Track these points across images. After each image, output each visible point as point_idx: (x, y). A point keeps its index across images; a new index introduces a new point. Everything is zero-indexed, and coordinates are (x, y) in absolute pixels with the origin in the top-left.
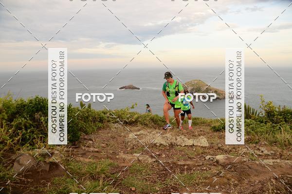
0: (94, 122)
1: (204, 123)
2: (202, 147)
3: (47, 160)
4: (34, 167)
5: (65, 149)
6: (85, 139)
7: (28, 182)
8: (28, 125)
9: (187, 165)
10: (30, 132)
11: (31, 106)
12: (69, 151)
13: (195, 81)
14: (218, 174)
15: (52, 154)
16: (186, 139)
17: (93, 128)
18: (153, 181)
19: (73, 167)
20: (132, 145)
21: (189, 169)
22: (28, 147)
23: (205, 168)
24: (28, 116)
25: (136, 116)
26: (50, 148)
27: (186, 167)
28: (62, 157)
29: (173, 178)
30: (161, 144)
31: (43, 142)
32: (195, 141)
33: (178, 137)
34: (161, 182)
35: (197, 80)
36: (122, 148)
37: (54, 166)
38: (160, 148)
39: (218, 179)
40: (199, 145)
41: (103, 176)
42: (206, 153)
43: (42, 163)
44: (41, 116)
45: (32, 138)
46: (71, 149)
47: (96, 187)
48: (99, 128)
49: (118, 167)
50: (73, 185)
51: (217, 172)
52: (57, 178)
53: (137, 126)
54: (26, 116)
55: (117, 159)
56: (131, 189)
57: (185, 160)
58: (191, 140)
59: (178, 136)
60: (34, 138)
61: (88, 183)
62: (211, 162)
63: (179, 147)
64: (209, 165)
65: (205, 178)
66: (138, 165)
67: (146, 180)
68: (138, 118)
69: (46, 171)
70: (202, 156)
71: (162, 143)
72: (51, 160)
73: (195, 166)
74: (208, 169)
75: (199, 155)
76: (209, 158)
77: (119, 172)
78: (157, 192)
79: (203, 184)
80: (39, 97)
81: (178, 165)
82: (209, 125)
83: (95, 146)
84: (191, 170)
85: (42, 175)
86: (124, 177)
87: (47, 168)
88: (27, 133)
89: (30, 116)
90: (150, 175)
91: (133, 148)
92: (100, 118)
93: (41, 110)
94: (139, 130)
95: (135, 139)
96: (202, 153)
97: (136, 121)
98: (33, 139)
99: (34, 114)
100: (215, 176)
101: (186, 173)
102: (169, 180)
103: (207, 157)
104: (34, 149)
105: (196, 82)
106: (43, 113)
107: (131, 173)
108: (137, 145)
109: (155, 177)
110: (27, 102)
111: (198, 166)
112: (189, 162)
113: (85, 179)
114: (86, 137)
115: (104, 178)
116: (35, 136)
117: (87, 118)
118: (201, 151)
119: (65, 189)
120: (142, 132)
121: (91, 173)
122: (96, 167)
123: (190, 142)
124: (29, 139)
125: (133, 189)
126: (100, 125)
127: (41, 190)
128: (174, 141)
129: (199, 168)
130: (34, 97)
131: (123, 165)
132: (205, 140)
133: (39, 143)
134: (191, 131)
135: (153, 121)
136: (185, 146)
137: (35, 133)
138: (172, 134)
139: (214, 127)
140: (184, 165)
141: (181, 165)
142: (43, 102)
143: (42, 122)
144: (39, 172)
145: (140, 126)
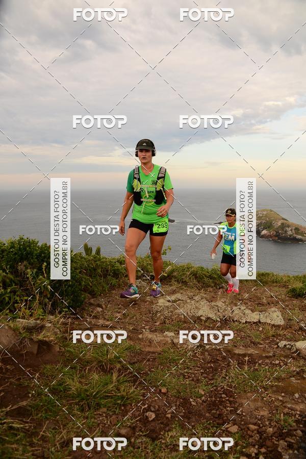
0: (105, 276)
1: (276, 282)
2: (273, 325)
3: (35, 337)
4: (17, 347)
5: (62, 320)
6: (91, 304)
7: (7, 370)
8: (8, 280)
9: (250, 355)
10: (10, 292)
11: (12, 252)
12: (66, 324)
13: (264, 211)
14: (298, 373)
15: (42, 327)
16: (248, 312)
17: (103, 287)
18: (195, 379)
19: (72, 350)
20: (162, 317)
21: (252, 362)
22: (7, 314)
23: (277, 362)
24: (8, 267)
25: (168, 268)
26: (39, 319)
27: (247, 358)
28: (56, 334)
29: (226, 375)
30: (208, 318)
31: (29, 308)
32: (262, 316)
33: (234, 308)
34: (207, 382)
35: (267, 211)
36: (148, 321)
37: (44, 346)
38: (207, 324)
39: (299, 381)
40: (269, 321)
41: (118, 366)
42: (280, 335)
43: (27, 342)
44: (27, 268)
45: (12, 300)
46: (70, 320)
47: (107, 384)
48: (112, 287)
49: (141, 353)
50: (73, 379)
51: (298, 370)
52: (48, 367)
53: (171, 285)
54: (4, 267)
55: (139, 339)
56: (160, 390)
57: (245, 346)
58: (256, 313)
59: (236, 305)
60: (16, 302)
61: (96, 376)
62: (288, 352)
63: (236, 323)
64: (285, 357)
65: (278, 379)
66: (172, 350)
67: (184, 376)
68: (173, 271)
69: (32, 353)
70: (273, 341)
71: (210, 316)
72: (40, 337)
73: (261, 357)
74: (282, 364)
75: (268, 338)
76: (285, 346)
77: (142, 361)
78: (200, 398)
79: (274, 388)
80: (25, 238)
81: (235, 354)
82: (285, 286)
83: (107, 317)
84: (255, 363)
85: (26, 360)
86: (149, 370)
87: (35, 349)
88: (6, 293)
89: (10, 267)
90: (191, 369)
91: (165, 322)
92: (114, 270)
93: (27, 259)
94: (174, 292)
95: (167, 307)
96: (273, 336)
97: (168, 276)
98: (14, 303)
99: (17, 263)
100: (294, 376)
101: (246, 368)
102: (220, 379)
103: (282, 344)
104: (15, 318)
105: (265, 213)
106: (29, 264)
107: (161, 364)
108: (170, 318)
109: (198, 372)
110: (6, 245)
111: (267, 357)
112: (251, 351)
113: (90, 370)
114: (92, 301)
115: (119, 370)
116: (18, 298)
117: (95, 270)
118: (271, 333)
119: (61, 385)
120: (178, 296)
121: (100, 362)
122: (107, 351)
123: (254, 317)
124: (8, 303)
125: (164, 390)
126: (114, 281)
127: (26, 384)
128: (228, 314)
129: (267, 361)
130: (17, 238)
131: (147, 349)
132: (279, 314)
133: (23, 309)
134: (257, 297)
135: (196, 278)
136: (246, 322)
137: (18, 293)
138: (225, 302)
139: (293, 290)
140: (244, 355)
141: (239, 355)
142: (29, 246)
143: (28, 278)
144: (22, 355)
145: (175, 286)
